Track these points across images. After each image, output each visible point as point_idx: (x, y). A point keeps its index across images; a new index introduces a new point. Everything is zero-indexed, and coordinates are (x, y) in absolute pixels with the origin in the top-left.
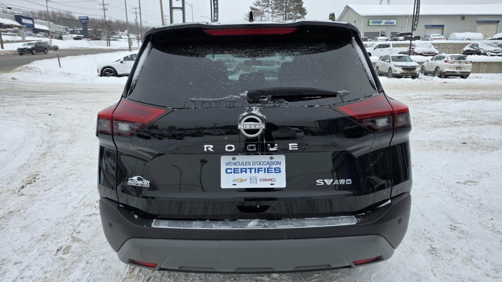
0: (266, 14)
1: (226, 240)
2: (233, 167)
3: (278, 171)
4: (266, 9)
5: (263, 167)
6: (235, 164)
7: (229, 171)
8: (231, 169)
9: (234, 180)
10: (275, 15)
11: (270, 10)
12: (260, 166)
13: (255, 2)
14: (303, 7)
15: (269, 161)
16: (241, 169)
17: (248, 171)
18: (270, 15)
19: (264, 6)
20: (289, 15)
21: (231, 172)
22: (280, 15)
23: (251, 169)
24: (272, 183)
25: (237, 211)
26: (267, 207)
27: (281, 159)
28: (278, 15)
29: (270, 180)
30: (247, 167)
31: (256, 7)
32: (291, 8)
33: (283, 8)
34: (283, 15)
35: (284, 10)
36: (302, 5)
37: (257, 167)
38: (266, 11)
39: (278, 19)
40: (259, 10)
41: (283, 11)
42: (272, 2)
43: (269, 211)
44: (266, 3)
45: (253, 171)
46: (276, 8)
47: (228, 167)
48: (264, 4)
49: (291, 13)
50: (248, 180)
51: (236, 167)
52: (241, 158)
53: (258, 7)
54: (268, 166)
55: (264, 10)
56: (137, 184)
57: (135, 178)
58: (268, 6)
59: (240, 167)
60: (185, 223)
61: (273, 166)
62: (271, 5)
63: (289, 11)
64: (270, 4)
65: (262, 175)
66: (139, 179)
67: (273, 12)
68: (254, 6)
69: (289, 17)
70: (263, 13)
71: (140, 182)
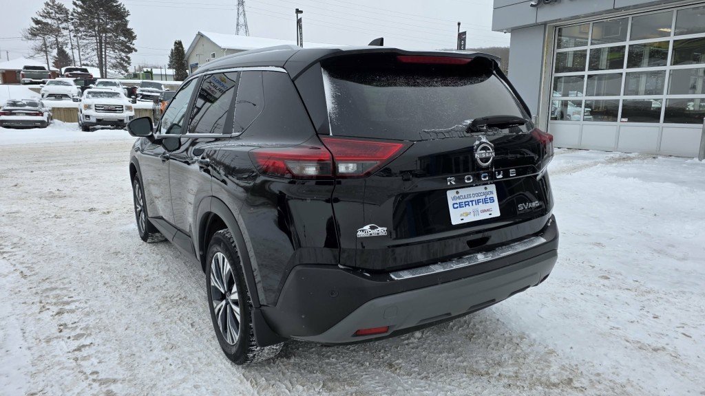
0: (65, 32)
1: (464, 278)
2: (458, 201)
3: (492, 200)
4: (64, 25)
5: (481, 198)
6: (459, 198)
7: (456, 206)
8: (457, 204)
9: (461, 215)
10: (80, 35)
11: (72, 27)
12: (479, 198)
13: (41, 11)
14: (129, 27)
15: (485, 191)
16: (465, 202)
17: (470, 203)
18: (72, 34)
19: (59, 19)
20: (106, 37)
21: (457, 207)
22: (90, 36)
23: (472, 201)
24: (490, 213)
25: (468, 248)
26: (487, 239)
27: (492, 188)
28: (86, 35)
29: (488, 210)
30: (469, 200)
31: (45, 20)
32: (108, 27)
33: (94, 26)
34: (96, 36)
35: (96, 28)
36: (126, 25)
37: (476, 198)
38: (64, 28)
39: (87, 41)
40: (51, 26)
41: (95, 31)
42: (72, 15)
43: (489, 243)
44: (63, 16)
45: (474, 203)
46: (81, 25)
47: (455, 202)
48: (57, 15)
49: (109, 35)
50: (472, 214)
51: (460, 201)
52: (463, 192)
53: (49, 21)
54: (484, 197)
55: (61, 26)
56: (371, 234)
57: (367, 228)
58: (66, 21)
59: (463, 201)
60: (424, 269)
61: (488, 196)
62: (72, 19)
63: (106, 31)
64: (70, 17)
65: (482, 206)
66: (372, 228)
67: (77, 31)
68: (40, 18)
69: (106, 40)
70: (58, 30)
71: (372, 231)
